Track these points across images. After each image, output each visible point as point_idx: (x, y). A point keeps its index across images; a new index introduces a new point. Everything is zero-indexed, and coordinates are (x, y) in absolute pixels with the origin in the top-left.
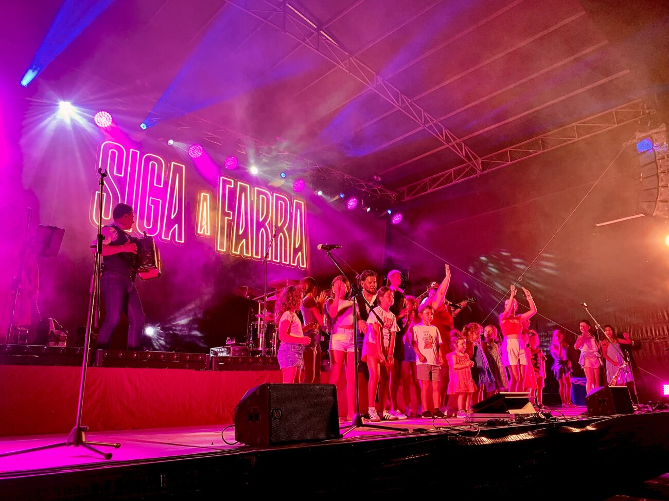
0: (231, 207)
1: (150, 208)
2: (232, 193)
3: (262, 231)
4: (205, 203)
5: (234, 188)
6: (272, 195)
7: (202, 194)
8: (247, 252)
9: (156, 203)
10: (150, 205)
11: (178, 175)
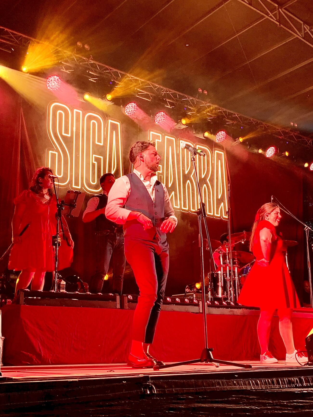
1: (94, 165)
3: (188, 183)
5: (162, 142)
8: (176, 204)
9: (98, 160)
10: (94, 162)
11: (114, 132)
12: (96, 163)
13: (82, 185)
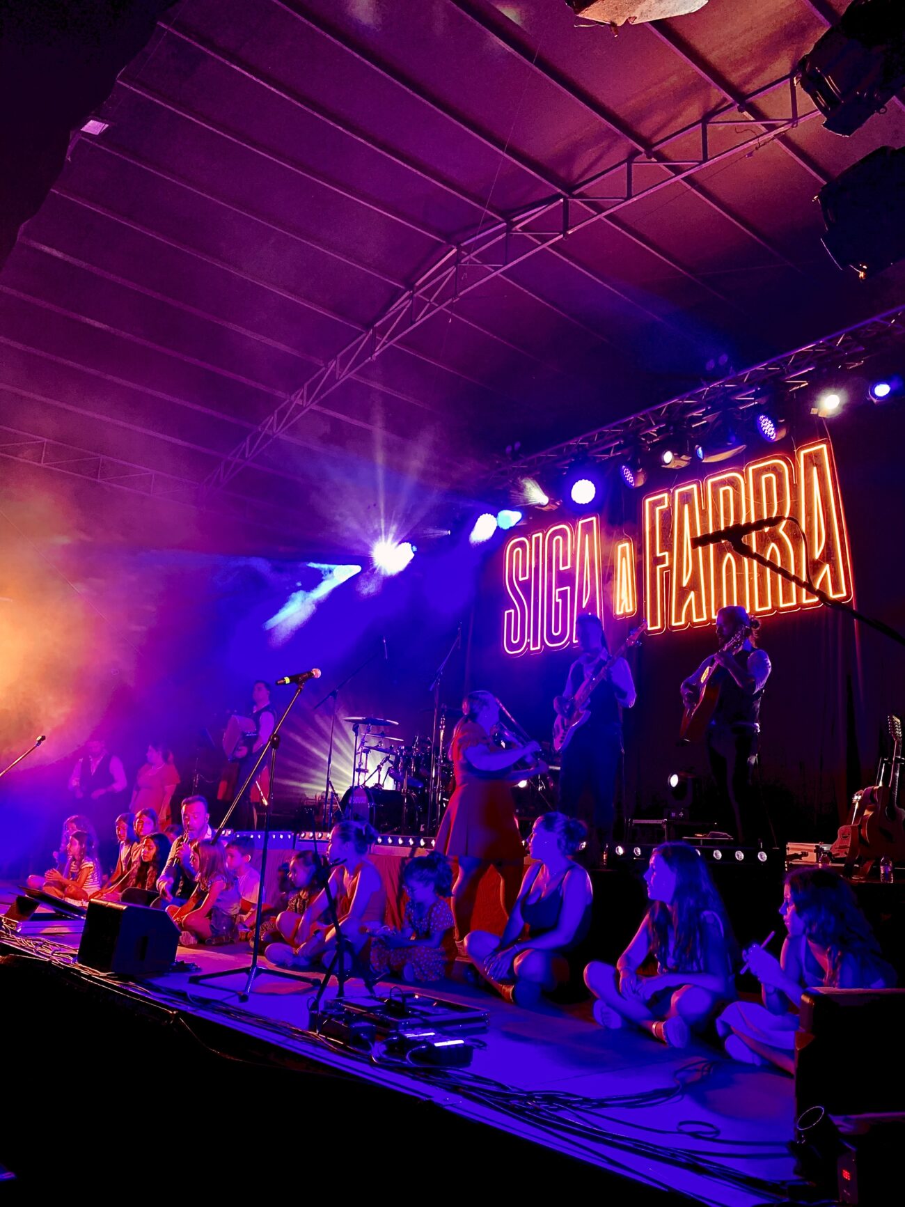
0: (667, 545)
1: (557, 604)
2: (667, 516)
3: (729, 560)
4: (624, 559)
5: (669, 507)
6: (745, 475)
7: (620, 547)
8: (699, 614)
9: (563, 595)
10: (557, 600)
11: (587, 536)
12: (560, 601)
13: (543, 642)
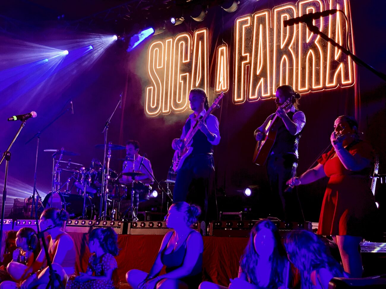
0: (248, 49)
3: (285, 60)
4: (222, 57)
5: (251, 26)
6: (297, 7)
7: (220, 49)
8: (266, 92)
9: (184, 78)
10: (180, 81)
11: (200, 42)
12: (182, 82)
13: (171, 107)
